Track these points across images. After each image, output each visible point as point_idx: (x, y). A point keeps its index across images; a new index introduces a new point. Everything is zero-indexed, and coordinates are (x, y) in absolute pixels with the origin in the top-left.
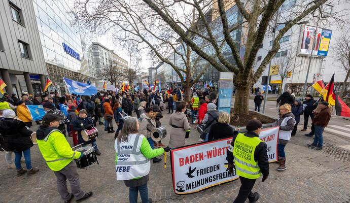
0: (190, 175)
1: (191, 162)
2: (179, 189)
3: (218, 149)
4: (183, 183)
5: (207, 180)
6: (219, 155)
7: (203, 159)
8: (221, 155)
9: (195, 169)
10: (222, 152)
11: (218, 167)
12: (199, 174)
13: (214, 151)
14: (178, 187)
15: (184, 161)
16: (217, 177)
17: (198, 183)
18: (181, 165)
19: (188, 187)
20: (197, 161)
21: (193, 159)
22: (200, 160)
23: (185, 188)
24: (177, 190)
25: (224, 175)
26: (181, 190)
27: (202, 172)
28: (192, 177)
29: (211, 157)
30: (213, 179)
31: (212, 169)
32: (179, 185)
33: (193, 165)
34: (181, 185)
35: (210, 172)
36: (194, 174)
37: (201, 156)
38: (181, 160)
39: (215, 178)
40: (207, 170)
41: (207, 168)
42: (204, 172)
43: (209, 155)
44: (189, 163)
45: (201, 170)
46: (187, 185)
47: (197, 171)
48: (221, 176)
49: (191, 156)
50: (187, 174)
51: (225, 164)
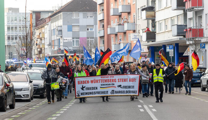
3: (97, 80)
5: (91, 93)
6: (97, 83)
9: (85, 87)
10: (99, 82)
11: (97, 88)
12: (87, 90)
14: (77, 94)
15: (80, 82)
16: (96, 93)
17: (87, 94)
18: (78, 84)
19: (82, 94)
20: (86, 83)
21: (84, 82)
23: (80, 95)
24: (77, 96)
25: (100, 93)
26: (79, 96)
27: (88, 89)
28: (84, 90)
31: (93, 88)
33: (84, 85)
36: (85, 89)
37: (88, 82)
38: (79, 82)
39: (95, 93)
40: (91, 89)
43: (92, 82)
44: (82, 84)
48: (98, 93)
49: (83, 81)
50: (81, 88)
51: (100, 87)
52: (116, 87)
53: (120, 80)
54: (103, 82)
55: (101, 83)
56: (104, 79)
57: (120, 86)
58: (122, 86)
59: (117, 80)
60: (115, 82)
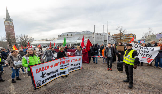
0: (43, 76)
1: (43, 70)
2: (38, 85)
3: (56, 63)
4: (40, 81)
5: (52, 77)
6: (57, 66)
7: (49, 68)
8: (58, 65)
9: (45, 73)
11: (57, 71)
12: (48, 75)
13: (54, 64)
14: (37, 84)
15: (39, 70)
16: (57, 75)
17: (48, 79)
18: (37, 73)
19: (43, 82)
20: (46, 69)
21: (44, 69)
22: (48, 69)
23: (41, 84)
24: (37, 86)
25: (60, 74)
26: (40, 85)
27: (49, 74)
28: (44, 77)
29: (53, 67)
30: (55, 76)
31: (54, 72)
32: (38, 83)
33: (44, 72)
34: (39, 83)
35: (53, 73)
36: (45, 75)
37: (48, 67)
38: (37, 70)
39: (56, 75)
40: (52, 73)
41: (52, 72)
42: (50, 74)
43: (52, 66)
44: (41, 71)
45: (48, 73)
46: (42, 81)
47: (47, 74)
48: (59, 74)
49: (42, 68)
50: (41, 76)
51: (60, 69)
52: (69, 66)
53: (72, 60)
54: (62, 64)
55: (60, 65)
56: (63, 60)
57: (72, 65)
58: (73, 65)
59: (71, 61)
60: (69, 62)
